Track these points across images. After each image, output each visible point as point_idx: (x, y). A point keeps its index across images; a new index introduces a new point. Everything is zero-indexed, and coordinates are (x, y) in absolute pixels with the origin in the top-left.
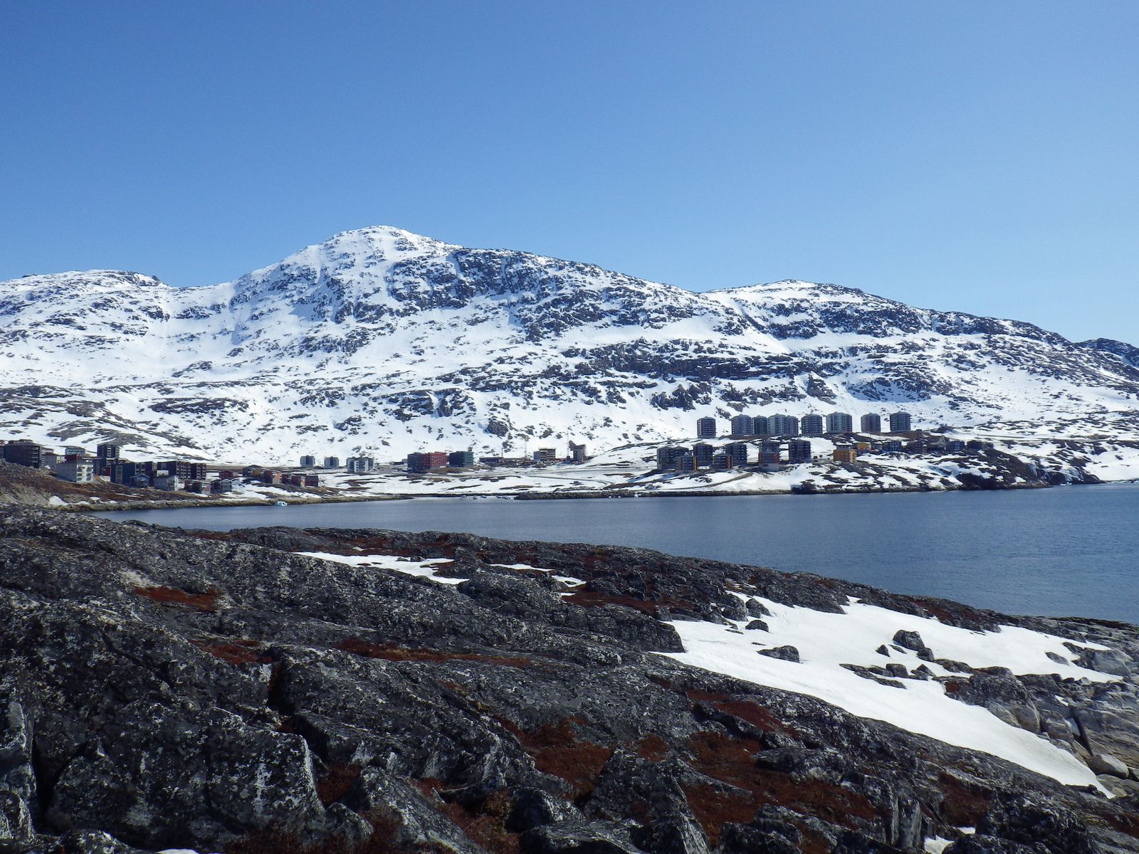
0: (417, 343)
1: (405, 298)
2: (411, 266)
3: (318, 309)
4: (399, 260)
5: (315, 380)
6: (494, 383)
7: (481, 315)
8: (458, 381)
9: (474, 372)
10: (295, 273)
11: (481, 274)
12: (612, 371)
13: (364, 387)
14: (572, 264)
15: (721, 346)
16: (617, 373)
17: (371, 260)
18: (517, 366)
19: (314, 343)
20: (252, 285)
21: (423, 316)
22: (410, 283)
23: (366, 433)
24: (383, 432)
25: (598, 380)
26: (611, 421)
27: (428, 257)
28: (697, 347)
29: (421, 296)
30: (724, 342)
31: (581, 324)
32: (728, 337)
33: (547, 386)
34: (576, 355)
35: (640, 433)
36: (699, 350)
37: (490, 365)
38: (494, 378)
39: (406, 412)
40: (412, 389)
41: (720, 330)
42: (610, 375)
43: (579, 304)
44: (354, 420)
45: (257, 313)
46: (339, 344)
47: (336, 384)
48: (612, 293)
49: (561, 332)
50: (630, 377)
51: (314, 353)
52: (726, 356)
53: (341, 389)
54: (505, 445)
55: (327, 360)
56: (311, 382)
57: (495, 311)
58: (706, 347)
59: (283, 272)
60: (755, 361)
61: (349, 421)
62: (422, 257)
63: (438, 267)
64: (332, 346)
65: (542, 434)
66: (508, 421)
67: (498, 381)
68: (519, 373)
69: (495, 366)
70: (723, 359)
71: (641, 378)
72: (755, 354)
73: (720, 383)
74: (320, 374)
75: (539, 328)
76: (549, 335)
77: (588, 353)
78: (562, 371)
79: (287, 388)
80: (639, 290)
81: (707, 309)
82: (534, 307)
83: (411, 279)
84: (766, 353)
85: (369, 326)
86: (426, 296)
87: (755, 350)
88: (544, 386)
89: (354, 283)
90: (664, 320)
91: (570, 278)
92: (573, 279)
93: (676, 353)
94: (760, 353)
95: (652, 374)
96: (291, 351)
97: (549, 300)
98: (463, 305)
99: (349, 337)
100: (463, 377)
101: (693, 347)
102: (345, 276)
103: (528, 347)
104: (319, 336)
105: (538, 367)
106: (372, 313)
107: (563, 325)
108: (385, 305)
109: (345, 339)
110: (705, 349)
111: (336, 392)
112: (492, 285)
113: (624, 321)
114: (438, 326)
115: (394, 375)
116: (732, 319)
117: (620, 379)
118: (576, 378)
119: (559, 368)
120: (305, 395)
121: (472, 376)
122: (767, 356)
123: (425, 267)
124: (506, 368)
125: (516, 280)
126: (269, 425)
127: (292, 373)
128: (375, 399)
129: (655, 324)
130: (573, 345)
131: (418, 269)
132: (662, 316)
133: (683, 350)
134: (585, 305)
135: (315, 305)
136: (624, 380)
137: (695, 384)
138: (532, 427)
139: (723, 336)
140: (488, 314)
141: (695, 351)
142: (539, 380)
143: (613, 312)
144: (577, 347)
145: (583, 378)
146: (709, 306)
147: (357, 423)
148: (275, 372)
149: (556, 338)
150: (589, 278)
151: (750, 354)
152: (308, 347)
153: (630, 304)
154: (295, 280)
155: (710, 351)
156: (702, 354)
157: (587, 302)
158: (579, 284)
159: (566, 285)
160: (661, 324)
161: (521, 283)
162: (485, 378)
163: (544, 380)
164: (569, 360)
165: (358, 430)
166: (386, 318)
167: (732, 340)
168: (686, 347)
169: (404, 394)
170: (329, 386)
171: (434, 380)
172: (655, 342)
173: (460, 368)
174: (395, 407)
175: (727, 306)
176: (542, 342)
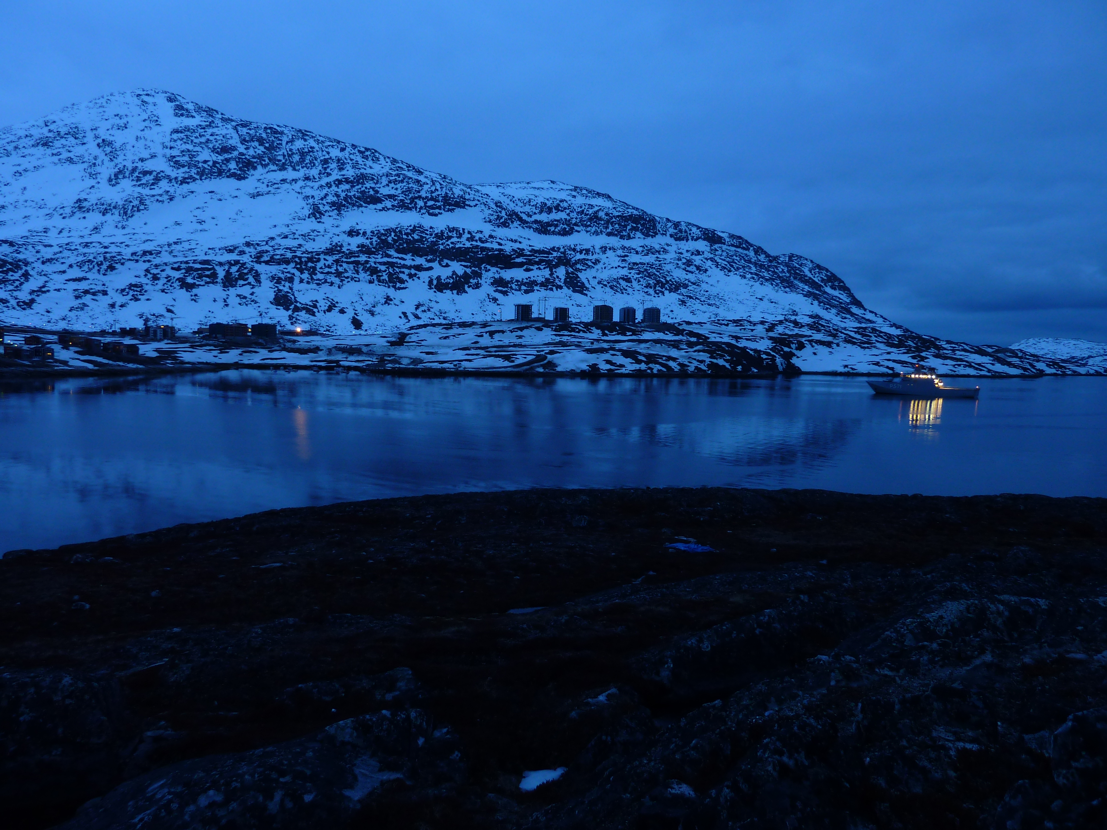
0: (197, 212)
1: (183, 166)
2: (189, 133)
3: (89, 170)
4: (176, 126)
5: (91, 243)
6: (278, 257)
7: (263, 188)
8: (242, 253)
9: (258, 245)
10: (63, 130)
11: (262, 148)
12: (392, 252)
13: (145, 253)
14: (354, 146)
15: (491, 236)
16: (396, 255)
17: (147, 123)
18: (301, 241)
19: (85, 204)
20: (13, 138)
21: (202, 186)
22: (189, 151)
23: (148, 300)
24: (167, 299)
25: (378, 260)
26: (391, 300)
27: (207, 126)
28: (469, 236)
29: (200, 165)
30: (493, 234)
31: (361, 206)
32: (496, 229)
33: (329, 262)
34: (357, 236)
35: (419, 312)
36: (471, 239)
37: (272, 239)
38: (278, 252)
39: (189, 280)
40: (195, 258)
41: (490, 221)
42: (389, 256)
43: (360, 186)
44: (135, 286)
45: (20, 169)
46: (115, 207)
47: (113, 249)
48: (391, 178)
49: (342, 212)
50: (409, 260)
51: (86, 215)
52: (496, 246)
53: (119, 254)
54: (291, 317)
55: (102, 224)
56: (87, 245)
57: (276, 186)
58: (478, 236)
59: (47, 128)
60: (520, 253)
61: (131, 286)
62: (200, 125)
63: (217, 137)
64: (106, 209)
65: (326, 308)
66: (293, 295)
67: (282, 255)
68: (303, 249)
69: (279, 240)
70: (493, 249)
71: (420, 261)
72: (521, 246)
73: (489, 270)
74: (95, 238)
75: (321, 206)
76: (331, 214)
77: (369, 233)
78: (344, 249)
79: (61, 249)
80: (417, 178)
81: (478, 201)
82: (316, 185)
83: (190, 147)
84: (530, 246)
85: (146, 191)
86: (206, 166)
87: (520, 243)
88: (327, 263)
89: (129, 147)
90: (439, 208)
91: (352, 160)
92: (354, 162)
93: (453, 240)
94: (524, 245)
95: (429, 258)
96: (61, 211)
97: (331, 179)
98: (244, 178)
99: (126, 201)
100: (247, 249)
101: (466, 235)
102: (119, 138)
103: (311, 224)
104: (93, 199)
105: (321, 244)
106: (149, 178)
107: (344, 206)
108: (162, 172)
109: (121, 203)
110: (477, 238)
111: (115, 257)
112: (273, 160)
113: (403, 206)
114: (219, 197)
115: (175, 243)
116: (500, 212)
117: (399, 261)
118: (358, 256)
119: (341, 246)
120: (81, 258)
121: (256, 249)
122: (530, 248)
123: (204, 135)
124: (290, 243)
125: (296, 158)
126: (44, 287)
127: (65, 233)
128: (156, 266)
129: (431, 211)
130: (354, 225)
131: (196, 137)
132: (438, 204)
133: (458, 237)
134: (366, 188)
135: (86, 165)
136: (402, 262)
137: (469, 271)
138: (316, 301)
139: (492, 228)
140: (270, 189)
141: (468, 239)
142: (322, 256)
143: (391, 197)
144: (358, 227)
145: (363, 258)
146: (480, 199)
147: (139, 289)
148: (45, 232)
149: (338, 217)
150: (369, 163)
151: (516, 246)
152: (80, 208)
153: (409, 190)
154: (62, 137)
155: (480, 240)
156: (474, 243)
157: (368, 185)
158: (360, 166)
159: (348, 167)
160: (437, 211)
161: (302, 160)
162: (267, 251)
163: (327, 257)
164: (349, 239)
165: (140, 297)
166: (164, 184)
167: (501, 232)
168: (460, 236)
169: (187, 262)
170: (106, 250)
171: (217, 251)
172: (431, 228)
173: (244, 241)
174: (177, 274)
175: (497, 199)
176: (324, 219)
